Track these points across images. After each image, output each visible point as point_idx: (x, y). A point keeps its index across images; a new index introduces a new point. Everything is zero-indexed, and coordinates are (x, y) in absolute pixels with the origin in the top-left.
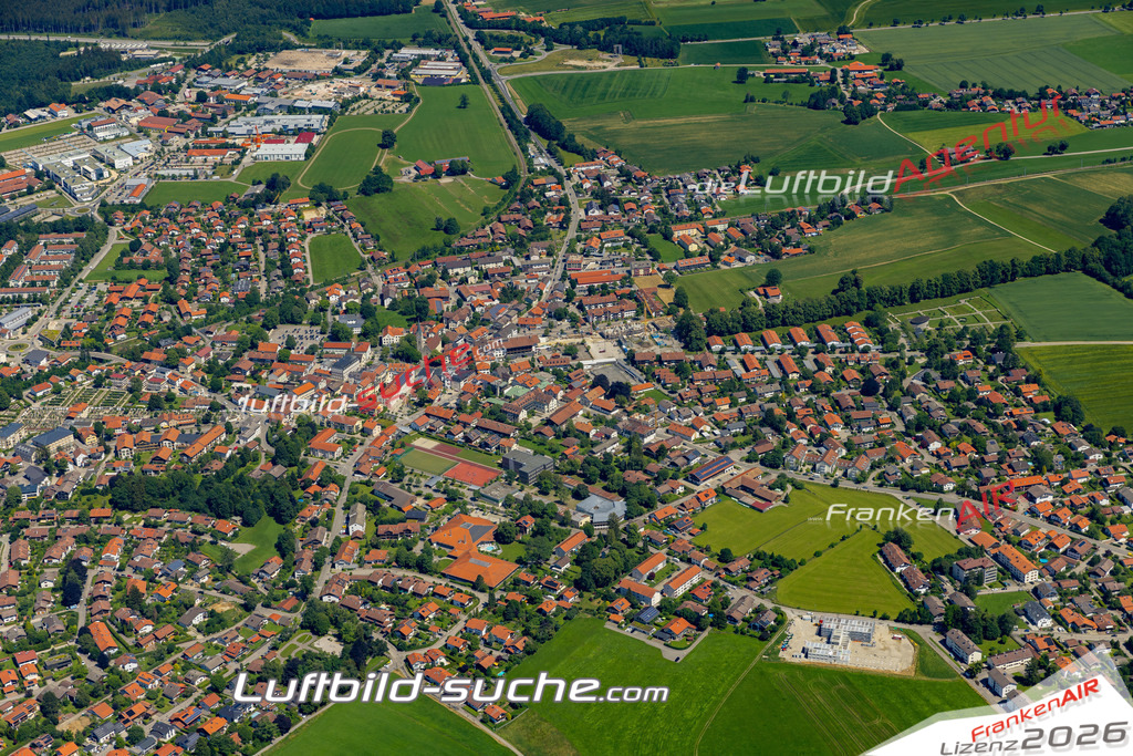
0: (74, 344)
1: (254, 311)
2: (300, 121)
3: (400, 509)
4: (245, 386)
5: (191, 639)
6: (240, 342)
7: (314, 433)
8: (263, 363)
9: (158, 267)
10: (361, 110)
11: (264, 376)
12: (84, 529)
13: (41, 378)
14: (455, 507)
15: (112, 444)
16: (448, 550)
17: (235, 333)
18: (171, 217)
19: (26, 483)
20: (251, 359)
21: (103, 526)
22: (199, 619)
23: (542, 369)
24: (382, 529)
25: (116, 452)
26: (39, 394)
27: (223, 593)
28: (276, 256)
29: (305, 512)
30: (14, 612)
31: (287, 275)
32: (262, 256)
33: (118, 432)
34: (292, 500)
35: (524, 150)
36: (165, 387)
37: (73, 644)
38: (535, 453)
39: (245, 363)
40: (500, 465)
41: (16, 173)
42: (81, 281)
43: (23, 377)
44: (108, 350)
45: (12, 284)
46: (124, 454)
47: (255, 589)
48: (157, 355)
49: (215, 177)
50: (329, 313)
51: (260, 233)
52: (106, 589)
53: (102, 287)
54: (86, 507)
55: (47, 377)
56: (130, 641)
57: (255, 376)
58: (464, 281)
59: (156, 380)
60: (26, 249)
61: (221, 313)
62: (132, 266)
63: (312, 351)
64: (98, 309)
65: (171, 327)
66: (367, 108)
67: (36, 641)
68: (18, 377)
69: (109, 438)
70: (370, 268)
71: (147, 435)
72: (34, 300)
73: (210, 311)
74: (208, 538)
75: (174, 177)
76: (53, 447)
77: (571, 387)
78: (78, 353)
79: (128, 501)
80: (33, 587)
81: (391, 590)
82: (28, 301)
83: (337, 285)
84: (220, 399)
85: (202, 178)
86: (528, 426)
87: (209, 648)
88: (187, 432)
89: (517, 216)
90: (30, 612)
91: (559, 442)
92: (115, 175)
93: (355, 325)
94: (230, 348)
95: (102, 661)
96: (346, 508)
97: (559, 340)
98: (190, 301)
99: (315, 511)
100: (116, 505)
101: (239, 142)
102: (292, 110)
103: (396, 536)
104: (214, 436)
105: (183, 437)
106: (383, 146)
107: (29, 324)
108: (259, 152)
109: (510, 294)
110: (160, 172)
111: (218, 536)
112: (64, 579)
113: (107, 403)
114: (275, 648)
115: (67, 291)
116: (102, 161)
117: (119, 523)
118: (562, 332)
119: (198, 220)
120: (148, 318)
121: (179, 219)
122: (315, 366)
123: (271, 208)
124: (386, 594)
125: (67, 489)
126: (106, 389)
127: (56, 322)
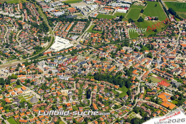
0: (86, 44)
1: (119, 43)
2: (125, 5)
3: (151, 89)
4: (119, 58)
5: (112, 110)
6: (117, 49)
7: (133, 70)
8: (122, 54)
9: (100, 31)
10: (136, 4)
11: (122, 56)
12: (89, 83)
13: (80, 50)
14: (162, 90)
15: (94, 66)
16: (161, 100)
17: (116, 47)
18: (102, 21)
19: (78, 71)
20: (119, 53)
21: (93, 83)
22: (113, 106)
23: (176, 63)
24: (148, 93)
25: (95, 68)
26: (80, 54)
27: (117, 101)
28: (122, 32)
29: (132, 87)
30: (78, 98)
31: (125, 36)
32: (120, 32)
33: (95, 64)
34: (130, 84)
35: (168, 17)
36: (103, 56)
37: (89, 107)
38: (178, 82)
40: (170, 83)
41: (73, 9)
42: (86, 32)
43: (77, 50)
44: (92, 47)
45: (73, 30)
46: (97, 69)
47: (123, 101)
48: (101, 49)
49: (110, 14)
50: (133, 45)
51: (119, 27)
52: (95, 96)
53: (90, 33)
54: (89, 78)
56: (100, 108)
57: (120, 56)
58: (159, 42)
59: (102, 54)
60: (76, 24)
61: (113, 42)
62: (95, 30)
63: (131, 53)
64: (90, 38)
65: (104, 44)
66: (137, 4)
67: (82, 105)
68: (76, 50)
70: (140, 37)
71: (101, 65)
72: (78, 34)
73: (111, 41)
74: (113, 88)
75: (102, 13)
76: (83, 65)
77: (183, 68)
78: (87, 46)
79: (98, 78)
80: (81, 93)
81: (150, 106)
82: (76, 34)
83: (134, 40)
84: (114, 60)
85: (107, 14)
86: (175, 75)
87: (116, 112)
88: (108, 66)
89: (169, 30)
90: (80, 99)
91: (182, 80)
92: (91, 11)
93: (139, 48)
94: (115, 50)
96: (140, 87)
97: (179, 58)
98: (107, 39)
99: (134, 87)
100: (95, 79)
101: (114, 8)
102: (123, 3)
103: (151, 95)
104: (113, 68)
106: (141, 12)
107: (77, 39)
108: (118, 10)
109: (169, 47)
110: (99, 12)
111: (115, 89)
112: (87, 93)
113: (93, 57)
114: (128, 115)
115: (84, 33)
116: (88, 8)
117: (96, 83)
118: (180, 56)
119: (107, 22)
120: (99, 41)
121: (103, 22)
122: (131, 56)
123: (121, 22)
124: (149, 107)
125: (86, 74)
126: (92, 55)
127: (82, 39)
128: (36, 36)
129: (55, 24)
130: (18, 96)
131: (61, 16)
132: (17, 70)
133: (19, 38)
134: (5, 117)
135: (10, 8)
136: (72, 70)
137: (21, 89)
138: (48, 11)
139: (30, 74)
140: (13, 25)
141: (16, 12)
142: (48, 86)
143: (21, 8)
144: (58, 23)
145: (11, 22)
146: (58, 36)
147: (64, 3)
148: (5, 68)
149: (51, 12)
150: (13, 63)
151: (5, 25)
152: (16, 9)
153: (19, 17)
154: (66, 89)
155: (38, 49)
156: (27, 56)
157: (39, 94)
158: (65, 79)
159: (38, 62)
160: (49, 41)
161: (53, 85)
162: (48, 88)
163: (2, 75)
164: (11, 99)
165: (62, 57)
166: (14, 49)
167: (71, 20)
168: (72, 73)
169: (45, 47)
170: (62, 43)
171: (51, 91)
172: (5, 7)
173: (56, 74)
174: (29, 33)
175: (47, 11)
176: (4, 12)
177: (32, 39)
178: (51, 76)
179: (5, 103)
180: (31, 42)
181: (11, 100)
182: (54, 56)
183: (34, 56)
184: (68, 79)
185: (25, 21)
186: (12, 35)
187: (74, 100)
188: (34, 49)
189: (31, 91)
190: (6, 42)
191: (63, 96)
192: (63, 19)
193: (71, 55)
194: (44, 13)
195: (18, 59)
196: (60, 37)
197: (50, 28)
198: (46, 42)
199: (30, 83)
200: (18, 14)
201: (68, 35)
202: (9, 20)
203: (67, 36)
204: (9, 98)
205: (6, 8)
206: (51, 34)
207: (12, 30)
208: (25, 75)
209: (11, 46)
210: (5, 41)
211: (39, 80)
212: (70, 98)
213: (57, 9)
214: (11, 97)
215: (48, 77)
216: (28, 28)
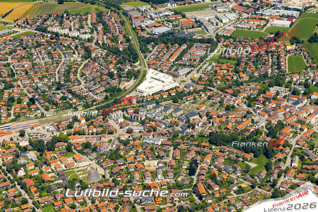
0: (202, 83)
1: (266, 80)
2: (289, 13)
3: (311, 160)
4: (260, 106)
5: (232, 195)
6: (260, 90)
7: (283, 127)
8: (267, 99)
9: (234, 59)
10: (312, 11)
11: (267, 104)
12: (199, 149)
13: (190, 93)
15: (211, 120)
17: (258, 87)
18: (240, 42)
19: (181, 130)
20: (263, 97)
21: (205, 149)
22: (235, 188)
24: (304, 166)
25: (213, 123)
26: (189, 99)
27: (245, 180)
28: (275, 60)
29: (277, 156)
30: (173, 175)
31: (279, 68)
32: (271, 60)
33: (214, 116)
34: (273, 151)
36: (232, 103)
37: (191, 189)
39: (261, 98)
41: (189, 20)
42: (207, 61)
43: (184, 92)
44: (214, 87)
45: (183, 59)
46: (215, 125)
47: (256, 181)
48: (230, 91)
49: (257, 30)
50: (292, 84)
51: (271, 52)
52: (204, 172)
53: (214, 64)
54: (200, 141)
55: (192, 93)
56: (210, 192)
57: (264, 103)
59: (229, 100)
60: (189, 47)
61: (254, 79)
63: (285, 97)
64: (212, 72)
65: (236, 81)
66: (314, 11)
67: (179, 186)
68: (182, 92)
69: (211, 118)
70: (309, 69)
71: (224, 119)
72: (190, 66)
73: (250, 78)
74: (241, 159)
75: (242, 28)
76: (191, 118)
78: (203, 86)
79: (215, 142)
80: (180, 167)
82: (188, 66)
83: (297, 74)
84: (251, 110)
85: (252, 30)
87: (238, 199)
88: (238, 120)
90: (178, 176)
92: (222, 25)
93: (302, 90)
94: (256, 92)
95: (200, 198)
96: (292, 156)
98: (244, 73)
99: (280, 156)
100: (210, 142)
101: (267, 18)
102: (287, 9)
103: (309, 170)
104: (247, 123)
105: (236, 122)
107: (188, 74)
108: (273, 22)
110: (238, 26)
111: (245, 159)
112: (191, 166)
113: (211, 106)
115: (202, 64)
116: (218, 19)
117: (211, 149)
119: (249, 44)
120: (228, 77)
121: (243, 43)
122: (285, 103)
123: (275, 43)
125: (195, 134)
126: (211, 101)
127: (197, 74)
128: (113, 70)
129: (151, 49)
130: (65, 170)
131: (164, 35)
132: (70, 127)
133: (82, 72)
134: (38, 204)
135: (72, 23)
136: (170, 127)
137: (74, 158)
138: (143, 26)
139: (92, 134)
140: (74, 51)
141: (83, 28)
142: (122, 154)
143: (93, 22)
144: (157, 46)
145: (71, 46)
146: (154, 69)
147: (174, 11)
148: (49, 124)
149: (147, 27)
150: (65, 115)
151: (60, 52)
152: (84, 22)
153: (88, 36)
154: (154, 159)
155: (114, 91)
156: (92, 104)
157: (104, 167)
158: (156, 143)
159: (110, 114)
160: (136, 77)
161: (132, 153)
162: (121, 157)
163: (43, 135)
164: (53, 174)
165: (155, 105)
166: (70, 92)
167: (182, 41)
168: (169, 132)
169: (127, 88)
170: (159, 80)
171: (126, 163)
172: (65, 20)
173: (140, 134)
174: (102, 65)
175: (141, 26)
176: (62, 29)
177: (106, 75)
178: (131, 138)
179: (41, 182)
180: (102, 80)
181: (52, 177)
182: (141, 104)
183: (104, 104)
184: (160, 143)
185: (97, 44)
186: (70, 67)
187: (165, 178)
188: (106, 91)
189: (91, 162)
190: (57, 80)
191: (147, 170)
192: (168, 39)
193: (173, 102)
194: (134, 29)
195: (75, 108)
196: (157, 70)
197: (141, 55)
198: (131, 79)
199: (90, 148)
200: (87, 31)
201: (172, 66)
202: (68, 43)
203: (170, 69)
204: (49, 173)
205: (66, 22)
206: (141, 66)
207: (72, 59)
208: (84, 136)
209: (66, 87)
210: (55, 79)
211: (107, 144)
212: (159, 174)
213: (159, 22)
214: (53, 171)
215: (124, 139)
216: (102, 55)
